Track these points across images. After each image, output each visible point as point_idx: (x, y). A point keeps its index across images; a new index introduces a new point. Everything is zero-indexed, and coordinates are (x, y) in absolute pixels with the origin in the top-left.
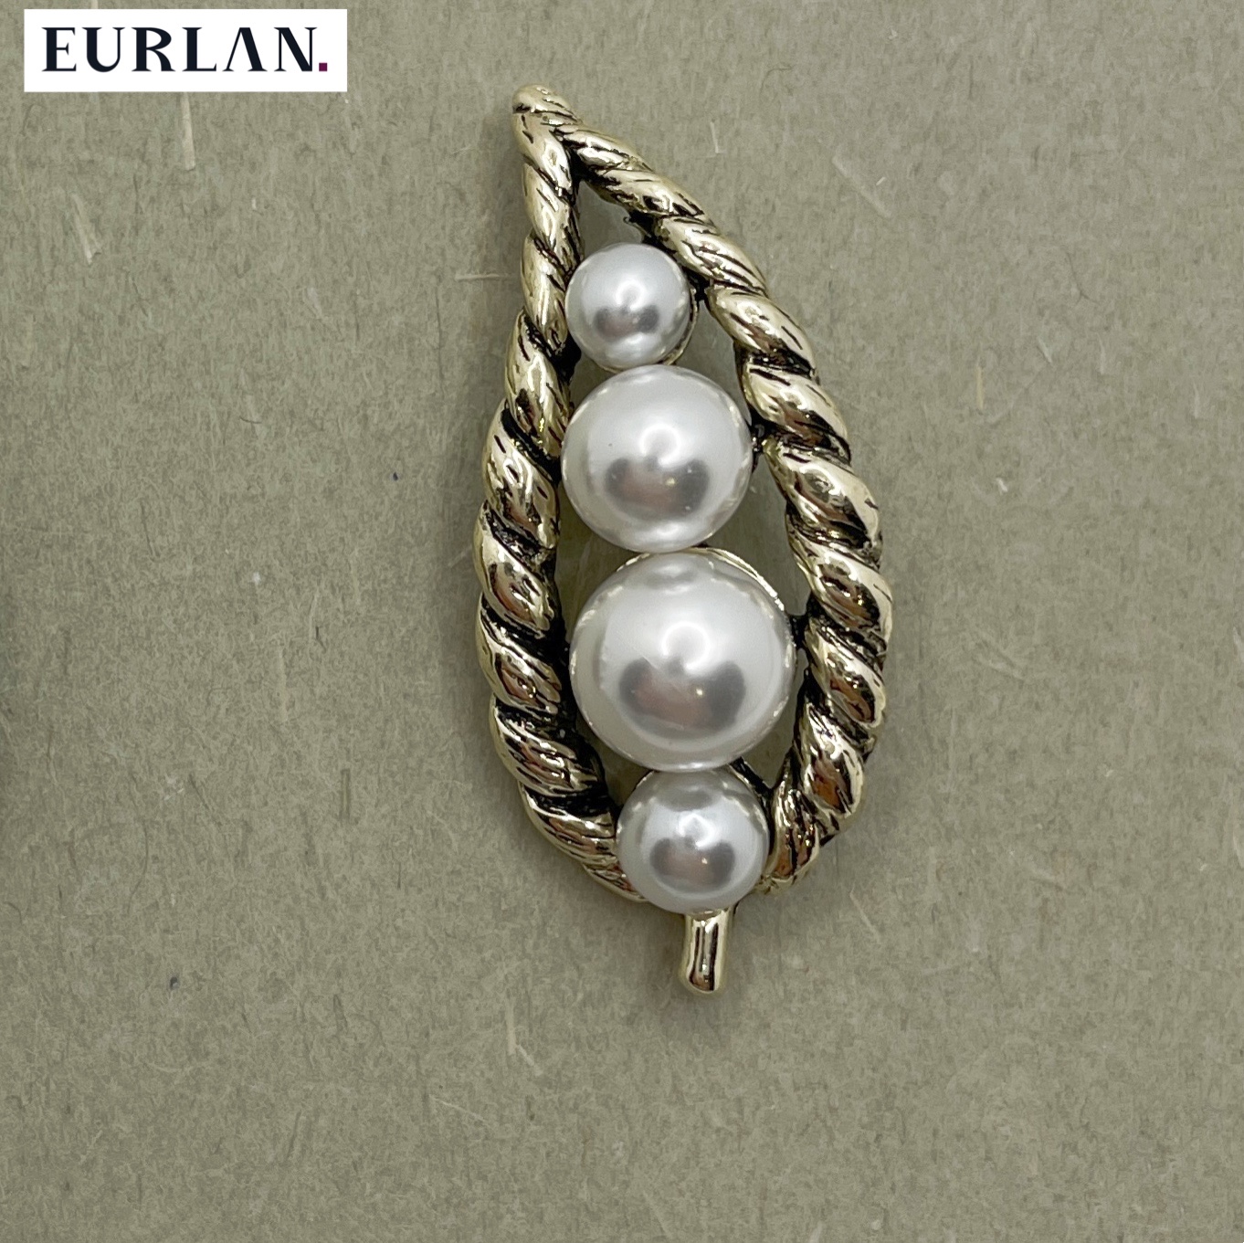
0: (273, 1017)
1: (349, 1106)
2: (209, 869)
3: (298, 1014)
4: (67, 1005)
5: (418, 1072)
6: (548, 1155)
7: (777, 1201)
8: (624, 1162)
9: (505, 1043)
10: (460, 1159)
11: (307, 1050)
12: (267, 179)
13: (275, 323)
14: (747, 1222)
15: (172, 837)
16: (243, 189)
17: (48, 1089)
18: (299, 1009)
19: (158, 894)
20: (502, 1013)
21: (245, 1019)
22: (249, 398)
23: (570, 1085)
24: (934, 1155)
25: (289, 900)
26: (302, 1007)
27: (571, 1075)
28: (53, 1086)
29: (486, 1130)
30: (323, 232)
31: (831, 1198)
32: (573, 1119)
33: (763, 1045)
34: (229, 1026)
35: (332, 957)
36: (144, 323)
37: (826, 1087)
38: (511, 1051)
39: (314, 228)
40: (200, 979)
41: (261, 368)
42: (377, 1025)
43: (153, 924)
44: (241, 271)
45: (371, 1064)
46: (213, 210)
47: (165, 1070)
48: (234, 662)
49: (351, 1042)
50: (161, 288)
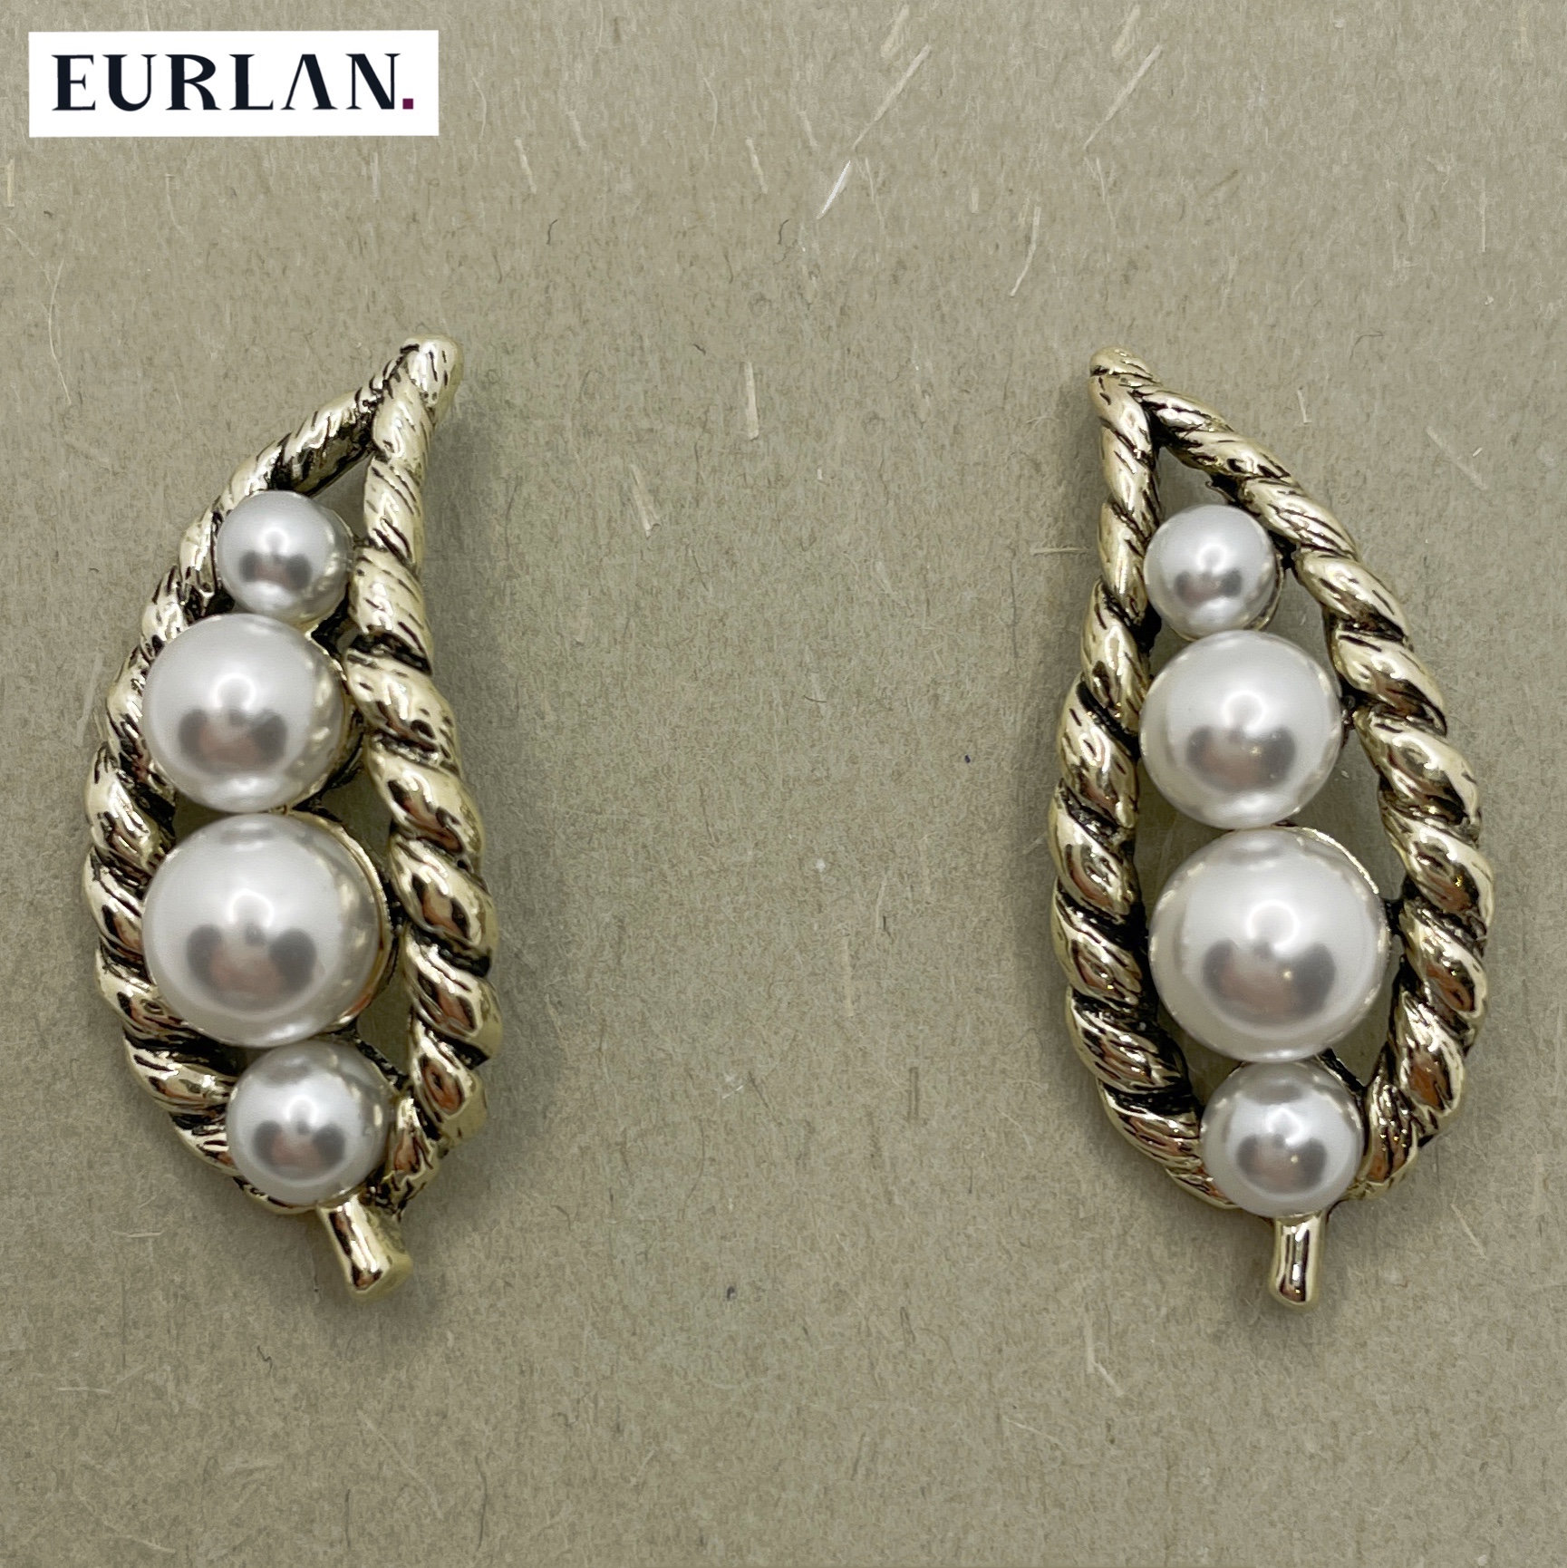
0: (836, 1330)
1: (917, 1427)
2: (769, 1171)
3: (863, 1328)
4: (617, 1314)
5: (991, 1392)
6: (1129, 1481)
7: (1375, 1534)
8: (1211, 1491)
9: (1083, 1360)
10: (1035, 1485)
11: (872, 1366)
12: (834, 449)
13: (841, 598)
14: (1343, 1556)
15: (730, 1138)
16: (809, 459)
17: (596, 1406)
18: (864, 1323)
19: (715, 1197)
20: (1080, 1328)
21: (806, 1331)
22: (813, 677)
23: (1153, 1406)
24: (1543, 1485)
25: (854, 1206)
26: (867, 1319)
27: (1153, 1395)
28: (602, 1403)
29: (1063, 1455)
30: (891, 503)
31: (1433, 1530)
32: (1156, 1442)
33: (1359, 1366)
34: (789, 1340)
35: (899, 1266)
36: (704, 597)
37: (1427, 1411)
38: (1090, 1370)
39: (882, 500)
40: (758, 1289)
41: (826, 645)
42: (947, 1341)
43: (709, 1232)
44: (806, 544)
45: (940, 1381)
46: (777, 480)
47: (722, 1386)
48: (797, 953)
49: (918, 1358)
50: (723, 561)
